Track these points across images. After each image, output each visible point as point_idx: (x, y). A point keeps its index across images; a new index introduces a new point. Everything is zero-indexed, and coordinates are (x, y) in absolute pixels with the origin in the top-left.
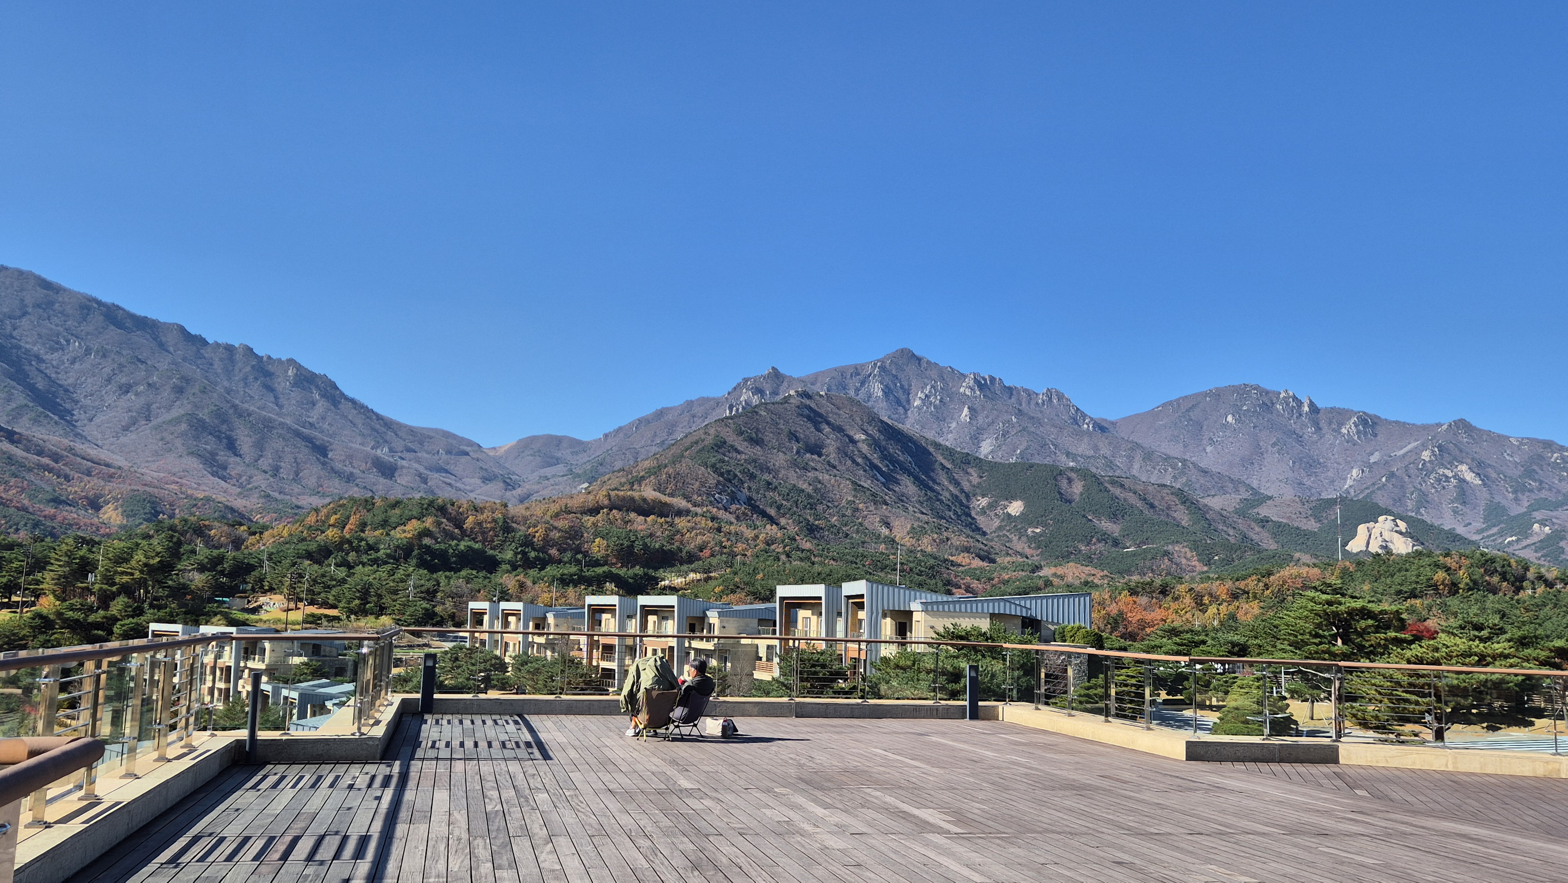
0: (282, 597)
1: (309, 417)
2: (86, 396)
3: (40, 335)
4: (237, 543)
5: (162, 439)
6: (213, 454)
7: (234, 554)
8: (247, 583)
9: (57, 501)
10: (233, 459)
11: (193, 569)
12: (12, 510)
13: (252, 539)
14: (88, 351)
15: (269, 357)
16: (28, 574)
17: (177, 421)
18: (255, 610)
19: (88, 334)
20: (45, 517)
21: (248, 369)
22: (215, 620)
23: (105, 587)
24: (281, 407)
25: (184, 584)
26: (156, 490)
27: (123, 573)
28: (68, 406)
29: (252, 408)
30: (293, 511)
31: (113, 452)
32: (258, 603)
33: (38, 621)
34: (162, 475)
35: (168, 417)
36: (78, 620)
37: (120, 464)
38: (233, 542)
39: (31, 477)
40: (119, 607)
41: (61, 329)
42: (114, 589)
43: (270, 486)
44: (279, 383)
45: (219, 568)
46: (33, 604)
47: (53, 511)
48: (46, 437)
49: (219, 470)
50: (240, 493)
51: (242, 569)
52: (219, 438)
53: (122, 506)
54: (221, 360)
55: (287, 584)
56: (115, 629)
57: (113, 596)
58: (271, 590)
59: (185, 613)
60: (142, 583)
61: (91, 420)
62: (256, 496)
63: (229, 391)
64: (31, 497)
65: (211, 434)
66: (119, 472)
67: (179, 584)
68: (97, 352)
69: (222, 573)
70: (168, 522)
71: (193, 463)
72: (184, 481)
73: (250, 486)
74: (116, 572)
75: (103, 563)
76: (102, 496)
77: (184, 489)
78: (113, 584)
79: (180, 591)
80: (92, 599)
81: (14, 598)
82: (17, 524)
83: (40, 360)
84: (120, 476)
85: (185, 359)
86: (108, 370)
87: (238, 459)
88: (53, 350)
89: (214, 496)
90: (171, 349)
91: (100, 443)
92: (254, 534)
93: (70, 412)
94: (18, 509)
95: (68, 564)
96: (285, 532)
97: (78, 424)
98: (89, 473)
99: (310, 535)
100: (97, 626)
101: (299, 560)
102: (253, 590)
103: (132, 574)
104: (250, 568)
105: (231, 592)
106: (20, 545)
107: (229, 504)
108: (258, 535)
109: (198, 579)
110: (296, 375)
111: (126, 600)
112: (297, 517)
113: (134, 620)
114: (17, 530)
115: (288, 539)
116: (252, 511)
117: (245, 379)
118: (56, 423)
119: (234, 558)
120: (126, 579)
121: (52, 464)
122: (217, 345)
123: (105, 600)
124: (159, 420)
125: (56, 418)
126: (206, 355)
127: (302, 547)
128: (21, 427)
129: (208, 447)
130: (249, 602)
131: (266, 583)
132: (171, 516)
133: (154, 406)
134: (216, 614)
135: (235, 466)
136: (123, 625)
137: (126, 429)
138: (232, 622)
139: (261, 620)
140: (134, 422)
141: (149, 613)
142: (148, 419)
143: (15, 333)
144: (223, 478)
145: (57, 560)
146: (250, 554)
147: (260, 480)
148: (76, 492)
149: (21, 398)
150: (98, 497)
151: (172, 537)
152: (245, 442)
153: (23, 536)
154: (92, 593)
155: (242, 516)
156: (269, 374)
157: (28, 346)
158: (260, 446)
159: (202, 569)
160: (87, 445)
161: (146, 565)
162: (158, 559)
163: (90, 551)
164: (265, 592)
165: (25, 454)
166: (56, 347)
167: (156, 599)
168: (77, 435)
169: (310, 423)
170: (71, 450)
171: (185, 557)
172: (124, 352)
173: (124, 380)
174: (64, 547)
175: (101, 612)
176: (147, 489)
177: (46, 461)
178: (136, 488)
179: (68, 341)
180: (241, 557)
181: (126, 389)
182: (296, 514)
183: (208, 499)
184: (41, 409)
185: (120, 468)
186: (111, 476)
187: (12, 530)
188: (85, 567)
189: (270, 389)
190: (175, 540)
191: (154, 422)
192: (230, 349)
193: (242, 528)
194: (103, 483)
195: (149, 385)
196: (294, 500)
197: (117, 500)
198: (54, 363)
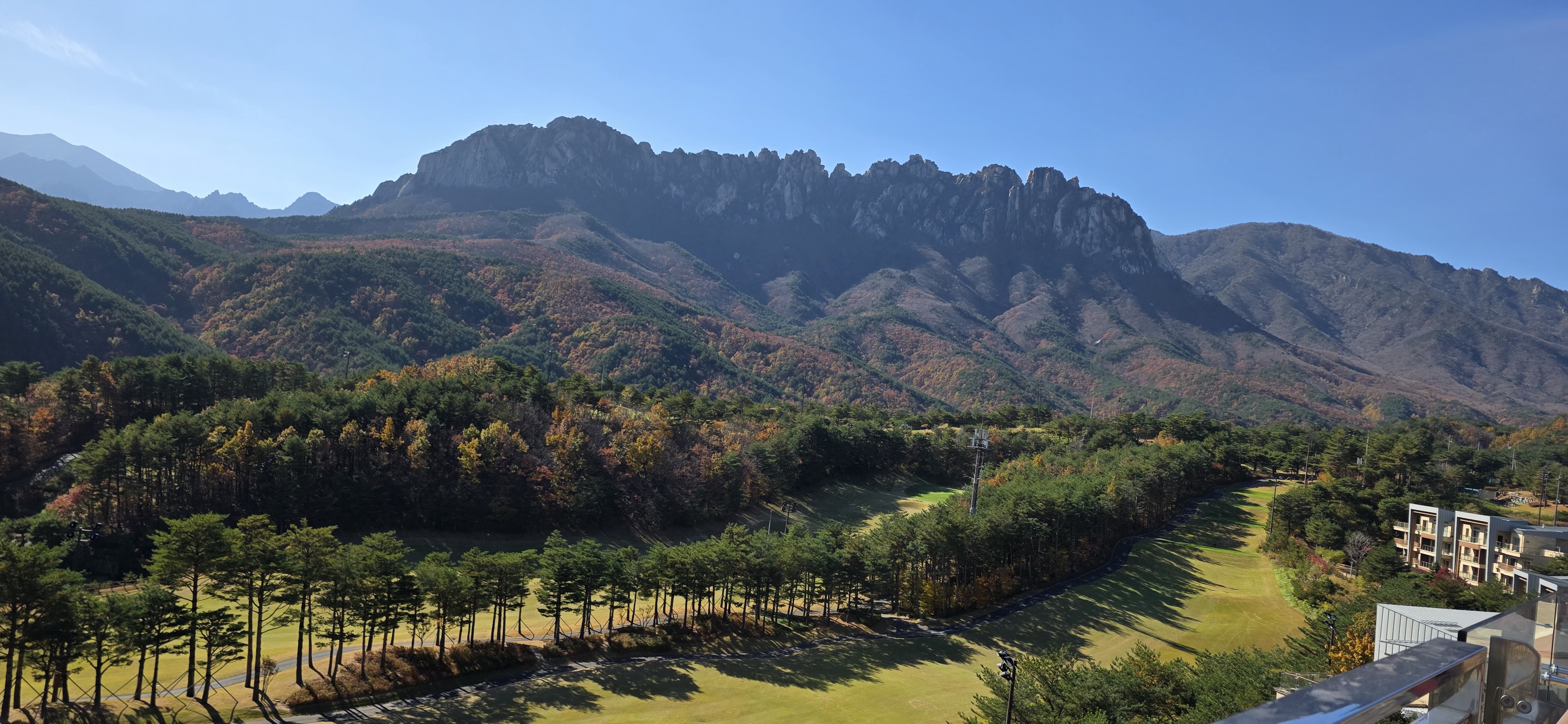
0: (1530, 493)
1: (1553, 331)
2: (1351, 319)
3: (1316, 274)
4: (1485, 442)
5: (1414, 352)
6: (1459, 365)
7: (1482, 451)
8: (1495, 478)
9: (1329, 400)
10: (1478, 369)
11: (1445, 462)
12: (1297, 406)
13: (1499, 439)
14: (1353, 283)
15: (1513, 279)
16: (1311, 454)
17: (1427, 337)
18: (1503, 503)
19: (1353, 270)
20: (1321, 412)
21: (1493, 290)
22: (1467, 507)
23: (1371, 470)
24: (1524, 322)
25: (1437, 474)
26: (1409, 394)
27: (1385, 460)
28: (1337, 327)
29: (1496, 324)
30: (1539, 416)
31: (1372, 362)
32: (1507, 497)
33: (1319, 492)
34: (1414, 381)
35: (1419, 333)
36: (1349, 495)
37: (1378, 372)
38: (1481, 441)
39: (1310, 381)
40: (1383, 488)
41: (1332, 267)
42: (1378, 472)
43: (1515, 393)
44: (1523, 301)
45: (1469, 462)
46: (1315, 478)
47: (1326, 407)
48: (1321, 351)
49: (1466, 379)
50: (1486, 399)
51: (1491, 466)
52: (1465, 351)
53: (1380, 406)
54: (1467, 283)
55: (1536, 482)
56: (1379, 505)
57: (1378, 478)
58: (1520, 486)
59: (1441, 498)
60: (1402, 469)
61: (1355, 337)
62: (1501, 401)
63: (1473, 310)
64: (1311, 397)
65: (1457, 347)
66: (1378, 379)
67: (1433, 473)
68: (1360, 284)
69: (1472, 467)
70: (1420, 421)
71: (1441, 372)
72: (1433, 387)
73: (1493, 393)
74: (1380, 459)
75: (1368, 451)
76: (1363, 397)
77: (1433, 394)
78: (1378, 468)
79: (1433, 480)
80: (1359, 478)
81: (1301, 473)
82: (1300, 417)
83: (1316, 292)
84: (1379, 382)
85: (1433, 285)
86: (1368, 297)
87: (1483, 369)
88: (1326, 284)
89: (1461, 401)
90: (1422, 277)
91: (1362, 355)
92: (1501, 434)
93: (1339, 332)
94: (1300, 405)
95: (1341, 449)
96: (1532, 434)
97: (1345, 340)
98: (1353, 379)
99: (1557, 440)
100: (1366, 501)
101: (1548, 462)
102: (1502, 484)
103: (1394, 461)
104: (1498, 465)
105: (1481, 484)
106: (1304, 432)
107: (1475, 408)
108: (1504, 436)
109: (1449, 471)
110: (1541, 293)
111: (1388, 482)
112: (1542, 422)
113: (1396, 499)
114: (1300, 421)
115: (1535, 442)
116: (1497, 414)
117: (1490, 299)
118: (1328, 340)
119: (1483, 455)
120: (1388, 465)
121: (1326, 372)
122: (1463, 270)
123: (1371, 481)
124: (1411, 336)
125: (1328, 336)
126: (1453, 280)
127: (1550, 449)
128: (1303, 345)
129: (1455, 359)
130: (1498, 494)
131: (1514, 480)
132: (1423, 416)
133: (1407, 325)
134: (1468, 502)
135: (1480, 375)
136: (1386, 503)
137: (1383, 344)
138: (1484, 512)
139: (1511, 512)
140: (1389, 338)
141: (1408, 495)
142: (1402, 335)
143: (1298, 274)
144: (1470, 386)
145: (1332, 445)
146: (1498, 452)
147: (1503, 387)
148: (1343, 394)
149: (1302, 322)
150: (1361, 398)
151: (1425, 433)
152: (1490, 355)
153: (1304, 425)
154: (1361, 474)
155: (1488, 419)
156: (1512, 293)
157: (1308, 282)
158: (1504, 358)
159: (1453, 462)
160: (1352, 357)
161: (1405, 454)
162: (1415, 451)
163: (1358, 439)
164: (1513, 488)
165: (1305, 364)
166: (1329, 282)
167: (1412, 483)
168: (1344, 349)
169: (1555, 337)
170: (1340, 362)
171: (1437, 450)
172: (1382, 282)
173: (1381, 305)
174: (1338, 436)
175: (1368, 490)
176: (1402, 393)
177: (1320, 369)
178: (1392, 391)
179: (1337, 276)
180: (1490, 454)
181: (1383, 312)
182: (1541, 419)
183: (1455, 403)
184: (1316, 330)
185: (1378, 375)
186: (1371, 382)
187: (1296, 421)
188: (1354, 453)
189: (1513, 306)
190: (1428, 435)
191: (1407, 338)
192: (1475, 273)
193: (1489, 429)
194: (1365, 387)
195: (1403, 308)
196: (1539, 406)
197: (1377, 401)
198: (1327, 294)
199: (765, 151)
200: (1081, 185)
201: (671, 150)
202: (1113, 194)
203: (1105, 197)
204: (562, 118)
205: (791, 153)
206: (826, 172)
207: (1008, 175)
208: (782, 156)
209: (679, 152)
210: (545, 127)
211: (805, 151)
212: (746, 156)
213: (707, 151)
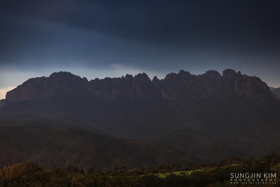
199: (127, 75)
200: (242, 74)
201: (94, 79)
202: (254, 76)
203: (251, 77)
204: (55, 73)
205: (137, 74)
206: (151, 80)
207: (216, 73)
208: (134, 76)
209: (97, 79)
210: (49, 77)
211: (142, 73)
212: (121, 78)
213: (107, 78)
